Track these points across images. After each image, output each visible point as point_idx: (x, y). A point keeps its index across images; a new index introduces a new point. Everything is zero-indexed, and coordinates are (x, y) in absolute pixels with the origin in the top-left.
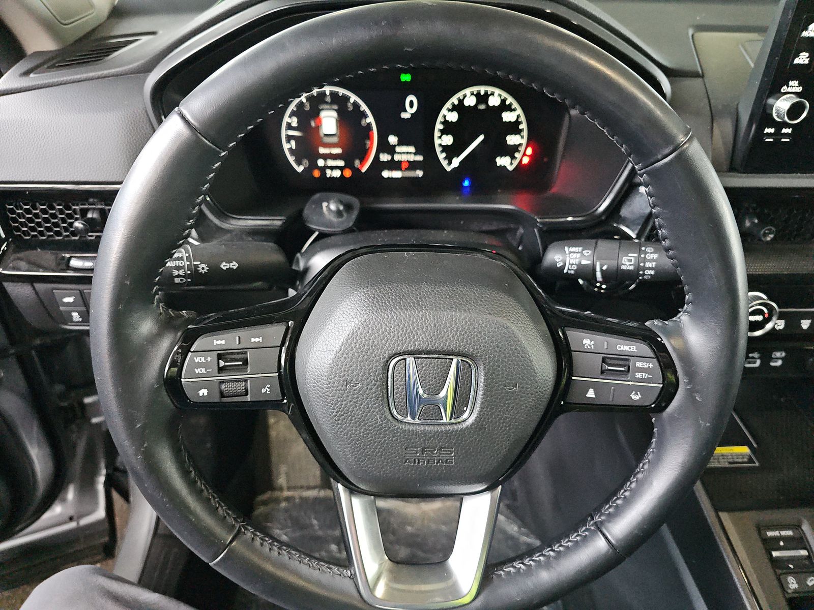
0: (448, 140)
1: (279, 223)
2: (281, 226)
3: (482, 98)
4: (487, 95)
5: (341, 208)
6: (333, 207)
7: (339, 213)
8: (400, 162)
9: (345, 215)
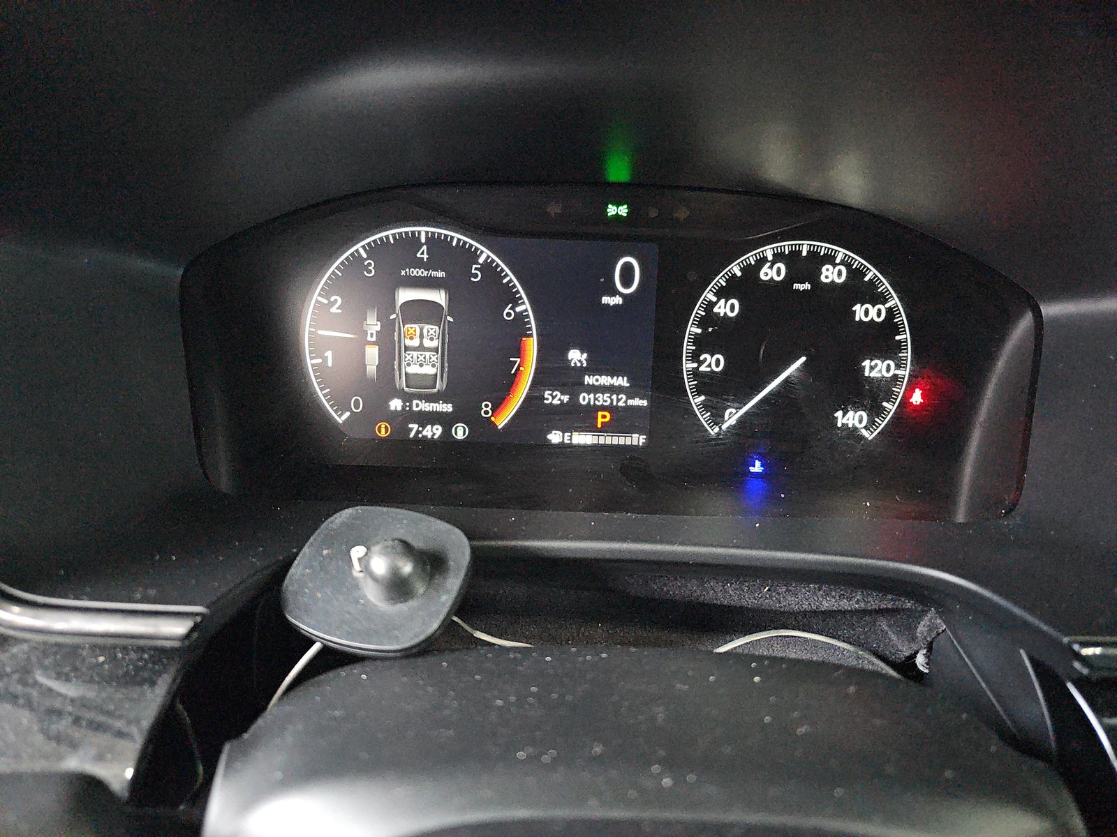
0: (713, 363)
1: (178, 628)
2: (188, 636)
3: (804, 267)
4: (817, 260)
5: (407, 568)
6: (380, 565)
7: (398, 588)
8: (593, 410)
9: (420, 588)
